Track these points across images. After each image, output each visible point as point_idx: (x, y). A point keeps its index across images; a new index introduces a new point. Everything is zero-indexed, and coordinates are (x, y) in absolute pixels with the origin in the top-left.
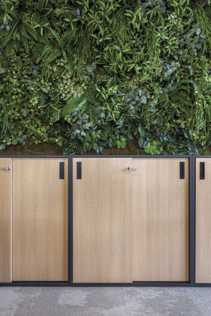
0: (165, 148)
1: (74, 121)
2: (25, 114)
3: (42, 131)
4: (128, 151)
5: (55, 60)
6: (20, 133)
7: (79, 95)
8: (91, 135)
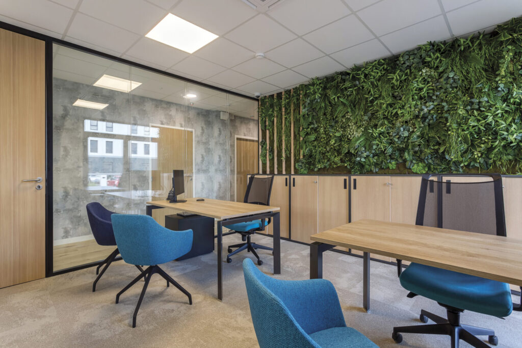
0: (429, 169)
1: (356, 152)
2: (328, 149)
3: (337, 159)
4: (398, 171)
5: (345, 114)
6: (326, 161)
7: (359, 135)
8: (369, 160)
